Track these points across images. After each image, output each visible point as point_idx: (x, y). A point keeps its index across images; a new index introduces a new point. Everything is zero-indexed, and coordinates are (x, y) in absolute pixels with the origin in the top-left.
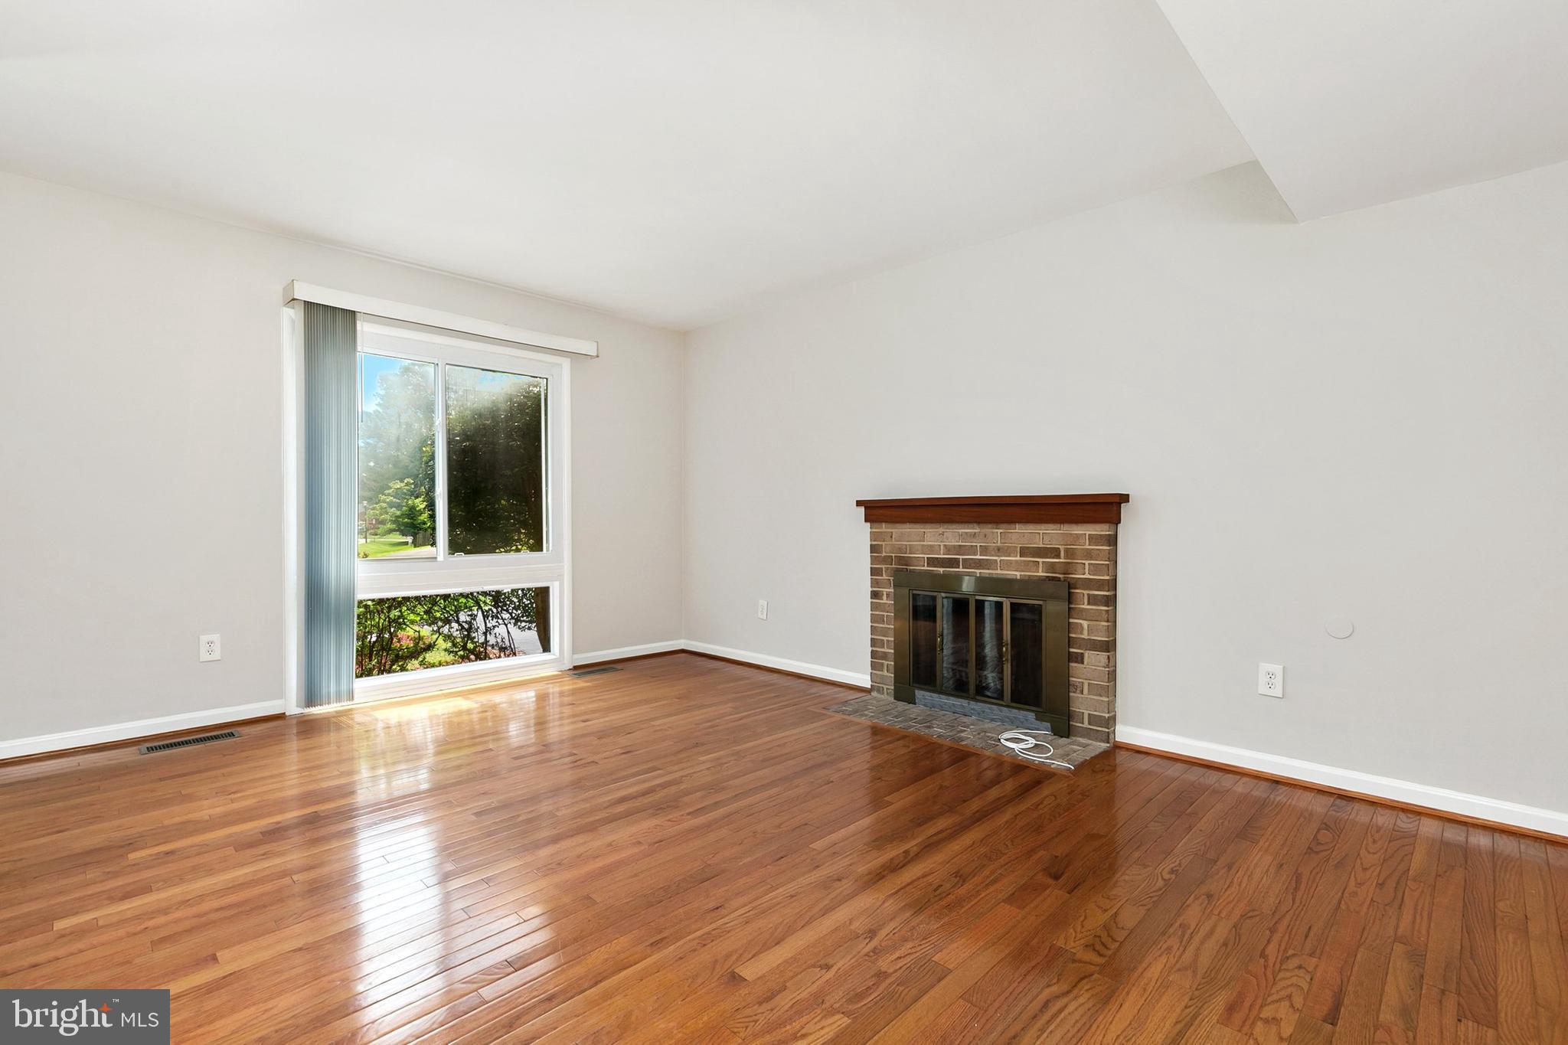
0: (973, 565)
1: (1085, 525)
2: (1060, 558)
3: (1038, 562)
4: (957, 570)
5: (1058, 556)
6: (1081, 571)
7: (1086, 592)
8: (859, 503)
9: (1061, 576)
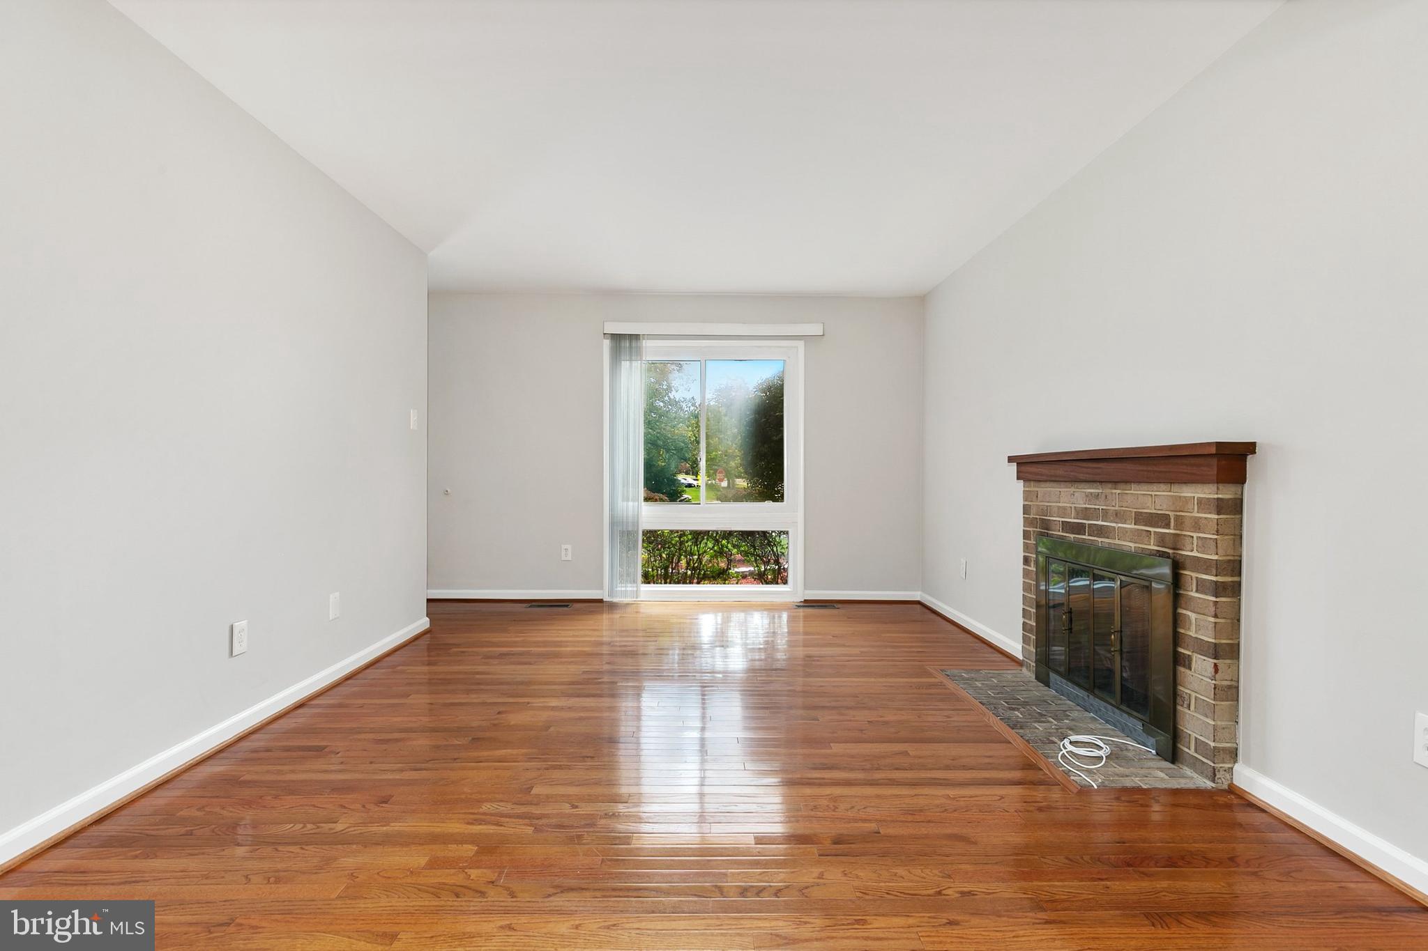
0: (1095, 532)
1: (1194, 485)
2: (1169, 528)
3: (1150, 532)
4: (1084, 537)
5: (1167, 526)
6: (1189, 547)
7: (1194, 575)
8: (1011, 459)
9: (1170, 551)
